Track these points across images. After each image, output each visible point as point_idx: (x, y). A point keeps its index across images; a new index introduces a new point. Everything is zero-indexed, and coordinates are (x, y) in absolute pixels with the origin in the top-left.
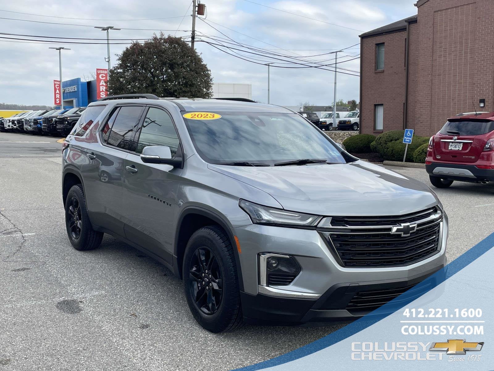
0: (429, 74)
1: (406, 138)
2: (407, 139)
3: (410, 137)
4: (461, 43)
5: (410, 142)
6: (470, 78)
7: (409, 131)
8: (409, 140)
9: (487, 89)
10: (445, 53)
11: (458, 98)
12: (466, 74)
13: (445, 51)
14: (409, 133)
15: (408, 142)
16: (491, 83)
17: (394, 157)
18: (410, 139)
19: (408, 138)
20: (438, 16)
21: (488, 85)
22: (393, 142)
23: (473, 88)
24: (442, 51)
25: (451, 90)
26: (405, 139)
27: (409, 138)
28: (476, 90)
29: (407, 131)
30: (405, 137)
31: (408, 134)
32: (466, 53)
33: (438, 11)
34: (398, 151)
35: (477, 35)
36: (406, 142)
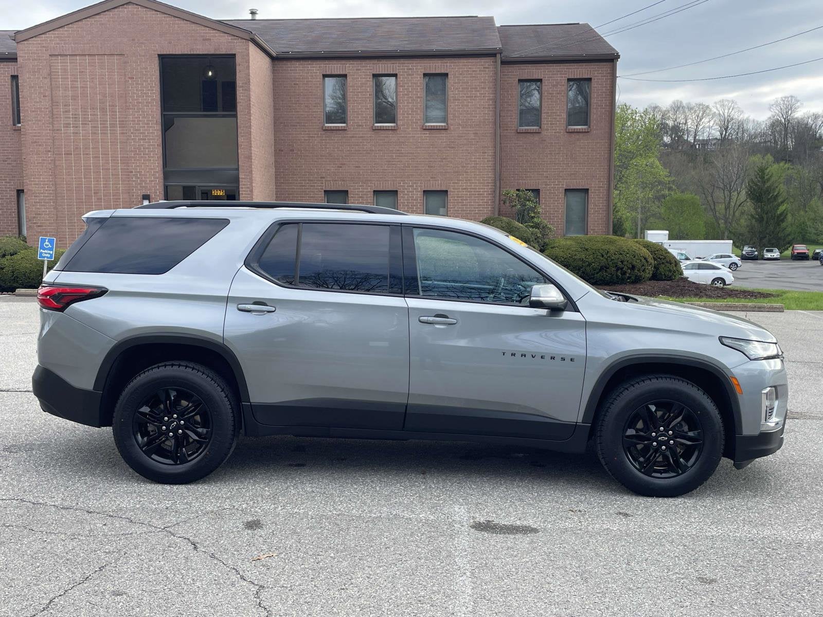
0: (49, 151)
1: (43, 251)
2: (46, 253)
3: (51, 249)
4: (103, 110)
5: (51, 257)
6: (123, 163)
7: (47, 240)
8: (49, 254)
9: (152, 181)
10: (75, 121)
11: (104, 190)
12: (116, 157)
13: (76, 118)
14: (47, 243)
15: (47, 257)
16: (157, 172)
17: (17, 282)
18: (51, 252)
19: (46, 251)
20: (58, 63)
21: (153, 175)
22: (8, 257)
23: (129, 178)
24: (70, 118)
25: (91, 178)
26: (42, 253)
27: (49, 252)
28: (134, 181)
29: (43, 241)
30: (41, 250)
31: (47, 245)
32: (113, 125)
33: (58, 55)
34: (26, 272)
35: (131, 103)
36: (44, 257)
